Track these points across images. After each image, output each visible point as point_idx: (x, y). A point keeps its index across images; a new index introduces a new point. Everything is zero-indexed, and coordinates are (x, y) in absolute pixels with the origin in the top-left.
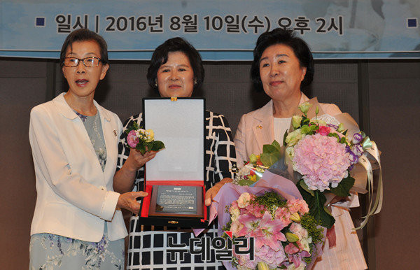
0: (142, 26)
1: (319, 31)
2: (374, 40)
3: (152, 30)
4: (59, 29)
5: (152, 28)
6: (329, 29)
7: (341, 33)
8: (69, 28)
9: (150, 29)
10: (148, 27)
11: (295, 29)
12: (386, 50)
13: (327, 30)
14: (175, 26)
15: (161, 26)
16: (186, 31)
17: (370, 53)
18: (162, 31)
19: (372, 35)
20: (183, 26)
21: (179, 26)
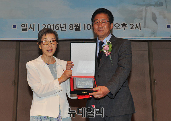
0: (57, 28)
1: (131, 29)
2: (154, 33)
3: (62, 30)
4: (23, 30)
5: (62, 29)
6: (135, 28)
7: (140, 30)
8: (27, 29)
9: (61, 29)
10: (60, 29)
11: (121, 28)
12: (159, 37)
13: (134, 29)
14: (71, 28)
15: (65, 28)
16: (76, 30)
17: (152, 38)
18: (66, 30)
19: (153, 31)
20: (74, 28)
21: (73, 28)
